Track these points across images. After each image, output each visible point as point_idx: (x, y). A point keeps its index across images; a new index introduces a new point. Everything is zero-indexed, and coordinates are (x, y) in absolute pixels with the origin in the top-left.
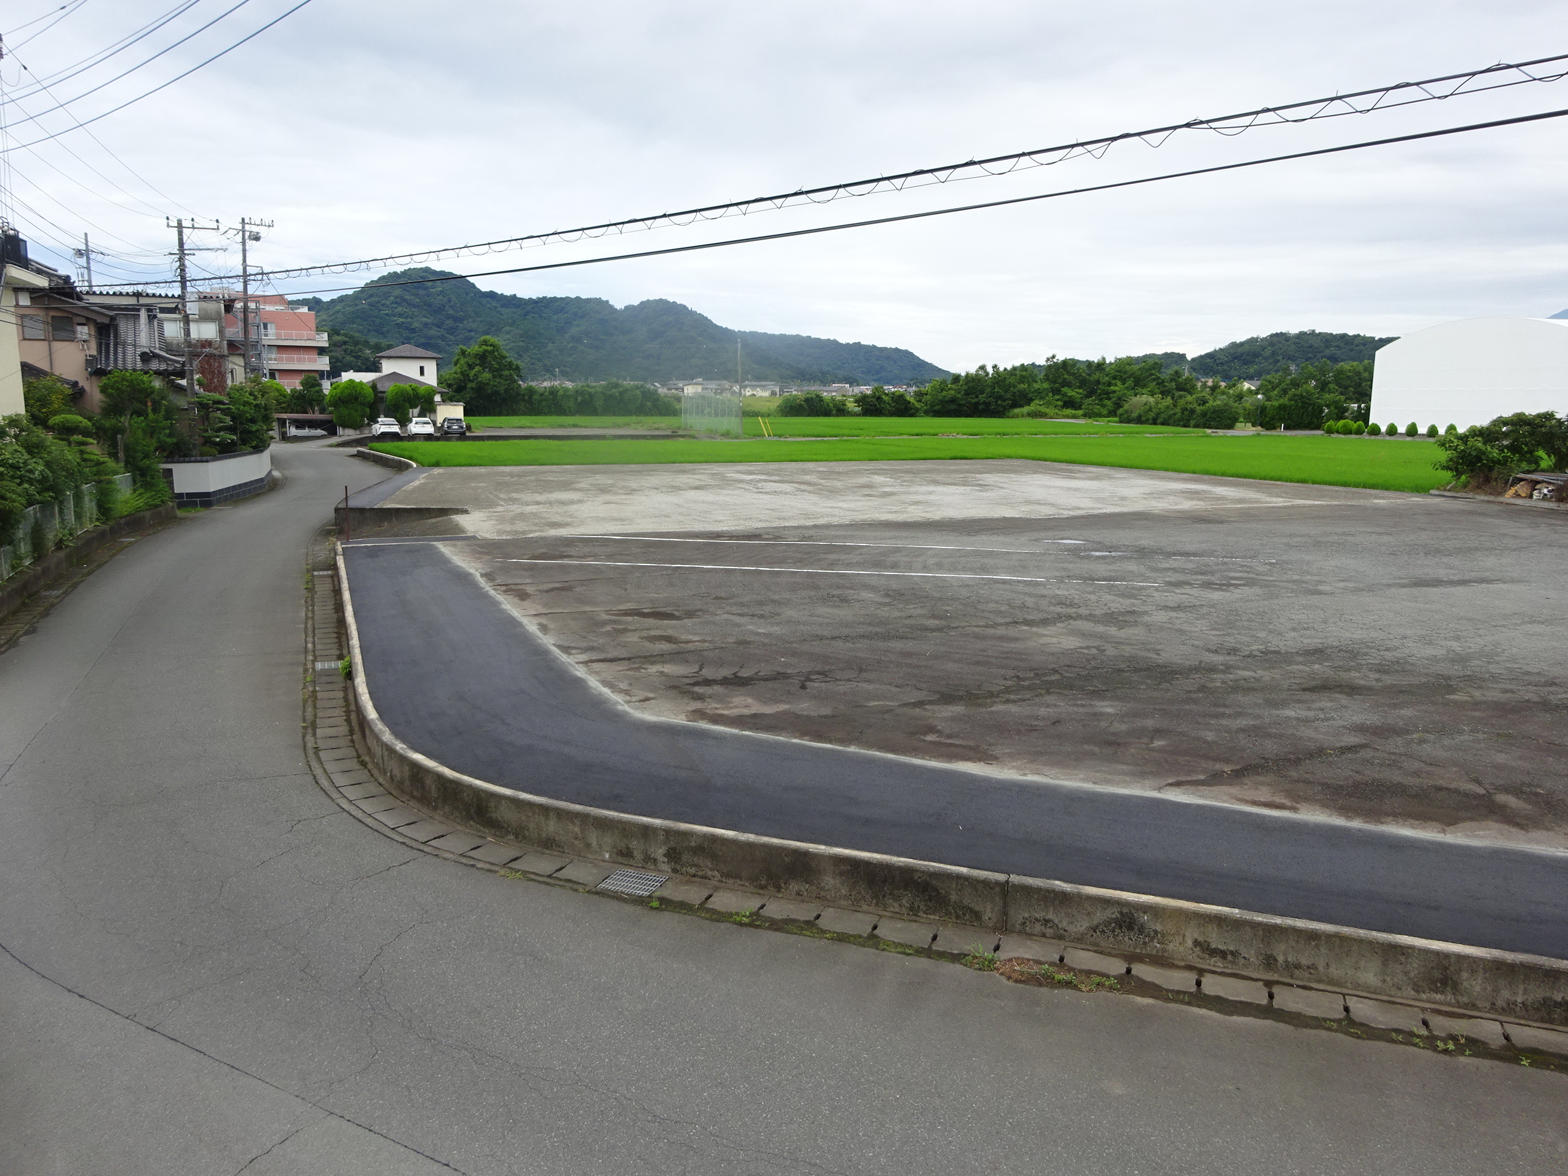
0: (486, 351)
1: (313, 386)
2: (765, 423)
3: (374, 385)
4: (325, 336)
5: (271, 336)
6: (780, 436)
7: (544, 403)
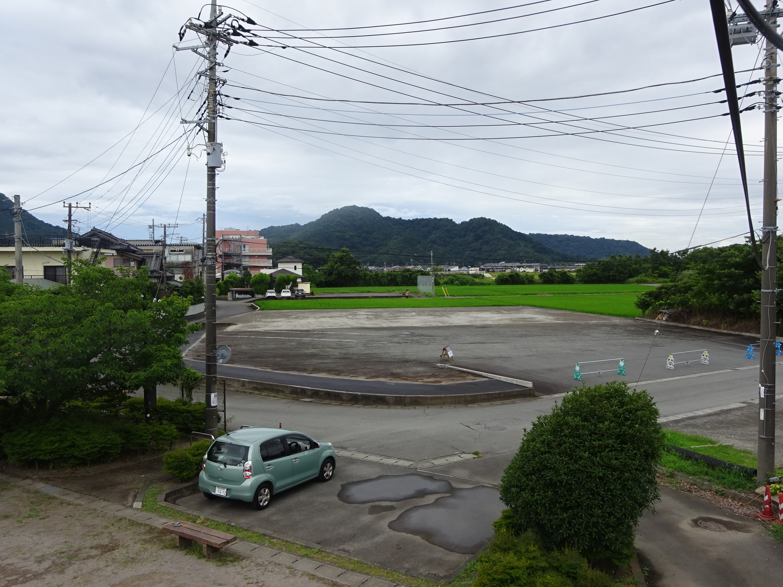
0: (343, 255)
1: (248, 276)
2: (445, 290)
3: (271, 275)
4: (271, 250)
5: (247, 251)
6: (453, 296)
7: (372, 280)
